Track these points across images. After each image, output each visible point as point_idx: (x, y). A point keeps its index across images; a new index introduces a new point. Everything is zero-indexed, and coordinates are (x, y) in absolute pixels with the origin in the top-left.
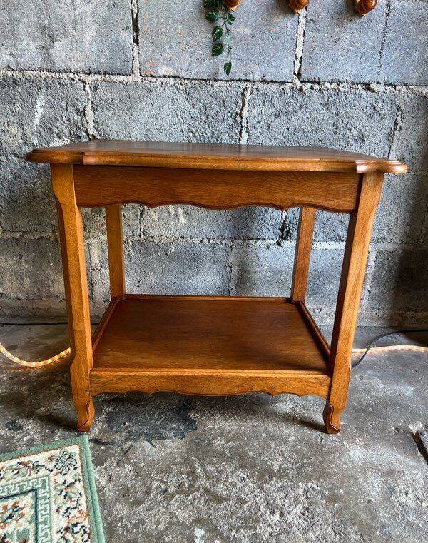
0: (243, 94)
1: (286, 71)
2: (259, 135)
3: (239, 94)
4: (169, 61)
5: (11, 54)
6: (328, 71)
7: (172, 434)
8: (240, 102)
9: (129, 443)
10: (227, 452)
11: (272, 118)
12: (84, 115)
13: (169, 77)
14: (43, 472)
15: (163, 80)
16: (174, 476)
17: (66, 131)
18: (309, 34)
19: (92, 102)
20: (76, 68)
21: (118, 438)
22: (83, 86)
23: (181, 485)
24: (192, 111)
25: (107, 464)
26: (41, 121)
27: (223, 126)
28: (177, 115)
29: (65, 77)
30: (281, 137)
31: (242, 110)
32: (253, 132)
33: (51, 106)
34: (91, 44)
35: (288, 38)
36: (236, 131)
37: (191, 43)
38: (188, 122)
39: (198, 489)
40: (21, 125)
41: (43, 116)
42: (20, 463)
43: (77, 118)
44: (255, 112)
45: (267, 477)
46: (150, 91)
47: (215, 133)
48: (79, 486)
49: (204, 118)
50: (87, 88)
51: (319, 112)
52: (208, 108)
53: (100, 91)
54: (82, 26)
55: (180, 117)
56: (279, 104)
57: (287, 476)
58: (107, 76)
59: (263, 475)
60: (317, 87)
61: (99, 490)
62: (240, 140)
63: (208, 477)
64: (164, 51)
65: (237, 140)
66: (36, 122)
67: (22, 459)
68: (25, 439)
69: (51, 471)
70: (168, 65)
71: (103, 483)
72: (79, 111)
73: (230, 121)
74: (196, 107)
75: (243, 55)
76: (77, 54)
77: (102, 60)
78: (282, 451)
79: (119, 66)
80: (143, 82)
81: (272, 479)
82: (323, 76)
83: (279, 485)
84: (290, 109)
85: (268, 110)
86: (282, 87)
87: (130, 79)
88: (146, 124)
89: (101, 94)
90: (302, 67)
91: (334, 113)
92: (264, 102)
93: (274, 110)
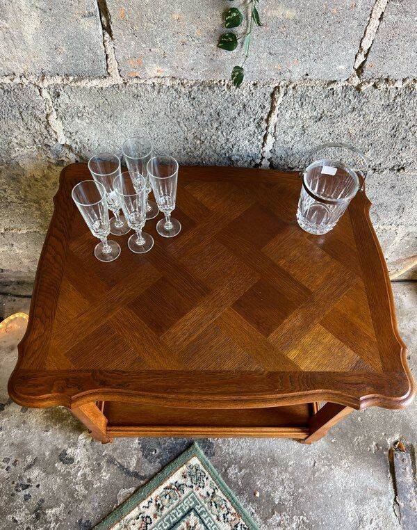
0: (272, 95)
1: (342, 67)
2: (290, 140)
3: (268, 95)
4: (163, 59)
6: (404, 68)
8: (268, 106)
10: (240, 483)
11: (310, 122)
12: (48, 123)
13: (164, 77)
15: (156, 80)
17: (29, 141)
18: (390, 17)
19: (57, 110)
20: (22, 71)
22: (37, 91)
24: (200, 118)
27: (243, 132)
28: (179, 123)
29: (9, 81)
31: (269, 115)
32: (281, 137)
34: (36, 39)
35: (355, 23)
36: (260, 136)
37: (197, 33)
38: (193, 130)
44: (287, 116)
45: (270, 510)
46: (137, 96)
47: (231, 140)
49: (216, 125)
50: (45, 92)
51: (376, 115)
52: (222, 114)
53: (64, 97)
54: (15, 13)
55: (182, 125)
56: (324, 106)
57: (285, 509)
60: (382, 86)
62: (263, 145)
64: (154, 45)
65: (260, 147)
70: (162, 64)
72: (40, 120)
73: (252, 127)
74: (205, 113)
75: (278, 48)
76: (19, 53)
77: (59, 60)
78: (282, 479)
79: (86, 66)
80: (126, 83)
82: (394, 74)
84: (338, 112)
85: (306, 114)
86: (332, 86)
87: (106, 83)
89: (67, 101)
90: (367, 63)
91: (399, 115)
92: (302, 104)
93: (315, 113)
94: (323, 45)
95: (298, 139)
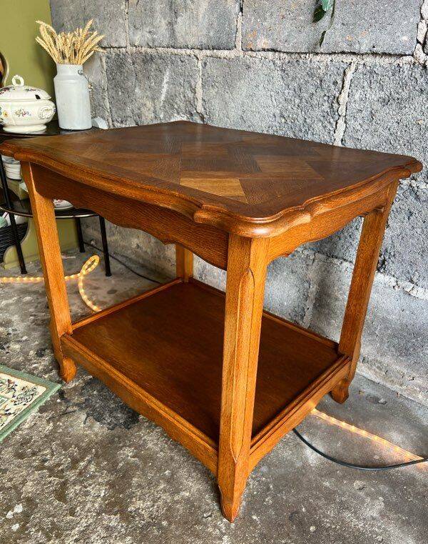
0: (345, 71)
1: (405, 38)
3: (342, 71)
4: (269, 32)
5: (150, 32)
7: (109, 421)
8: (340, 82)
9: (75, 408)
10: (121, 465)
11: (377, 106)
12: (195, 92)
13: (268, 50)
14: (10, 395)
15: (263, 53)
16: (64, 454)
17: (183, 108)
19: (203, 79)
20: (192, 43)
21: (76, 399)
22: (196, 62)
23: (59, 465)
24: (286, 91)
25: (45, 415)
26: (166, 97)
27: (317, 113)
28: (271, 96)
29: (184, 53)
30: (386, 133)
31: (341, 93)
32: (351, 123)
33: (173, 82)
34: (203, 18)
36: (332, 120)
37: (292, 7)
38: (281, 106)
39: (61, 477)
40: (153, 99)
41: (167, 92)
42: (9, 380)
43: (190, 95)
44: (357, 97)
45: (116, 509)
46: (249, 67)
47: (308, 121)
48: (11, 418)
49: (297, 101)
50: (199, 64)
52: (303, 89)
53: (208, 67)
55: (273, 99)
56: (390, 86)
57: (130, 522)
58: (215, 51)
59: (117, 504)
61: (16, 430)
62: (334, 132)
63: (80, 474)
64: (265, 19)
65: (332, 132)
66: (163, 98)
67: (13, 379)
68: (34, 365)
69: (14, 396)
70: (268, 36)
71: (27, 426)
72: (192, 88)
73: (326, 107)
74: (290, 87)
75: (349, 19)
76: (194, 29)
77: (211, 34)
78: (160, 497)
79: (224, 39)
80: (244, 57)
81: (115, 515)
83: (113, 524)
84: (405, 94)
85: (374, 95)
86: (398, 61)
87: (232, 54)
88: (243, 105)
89: (209, 71)
92: (371, 82)
93: (382, 94)
94: (387, 15)
95: (367, 127)
